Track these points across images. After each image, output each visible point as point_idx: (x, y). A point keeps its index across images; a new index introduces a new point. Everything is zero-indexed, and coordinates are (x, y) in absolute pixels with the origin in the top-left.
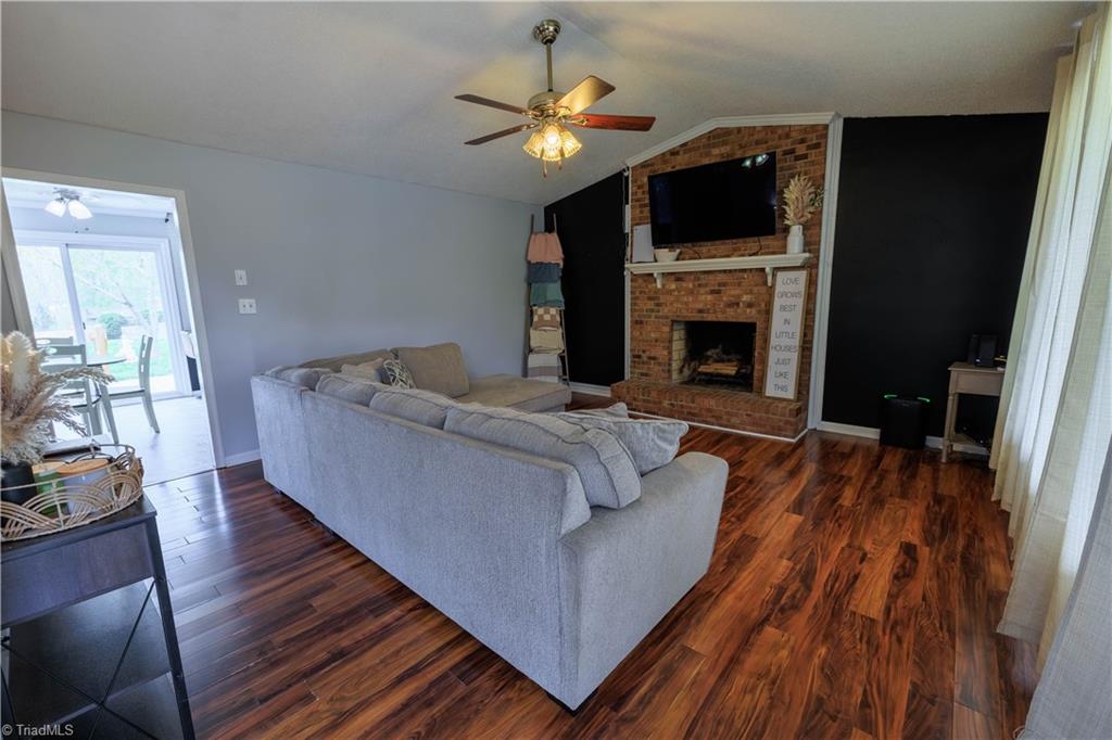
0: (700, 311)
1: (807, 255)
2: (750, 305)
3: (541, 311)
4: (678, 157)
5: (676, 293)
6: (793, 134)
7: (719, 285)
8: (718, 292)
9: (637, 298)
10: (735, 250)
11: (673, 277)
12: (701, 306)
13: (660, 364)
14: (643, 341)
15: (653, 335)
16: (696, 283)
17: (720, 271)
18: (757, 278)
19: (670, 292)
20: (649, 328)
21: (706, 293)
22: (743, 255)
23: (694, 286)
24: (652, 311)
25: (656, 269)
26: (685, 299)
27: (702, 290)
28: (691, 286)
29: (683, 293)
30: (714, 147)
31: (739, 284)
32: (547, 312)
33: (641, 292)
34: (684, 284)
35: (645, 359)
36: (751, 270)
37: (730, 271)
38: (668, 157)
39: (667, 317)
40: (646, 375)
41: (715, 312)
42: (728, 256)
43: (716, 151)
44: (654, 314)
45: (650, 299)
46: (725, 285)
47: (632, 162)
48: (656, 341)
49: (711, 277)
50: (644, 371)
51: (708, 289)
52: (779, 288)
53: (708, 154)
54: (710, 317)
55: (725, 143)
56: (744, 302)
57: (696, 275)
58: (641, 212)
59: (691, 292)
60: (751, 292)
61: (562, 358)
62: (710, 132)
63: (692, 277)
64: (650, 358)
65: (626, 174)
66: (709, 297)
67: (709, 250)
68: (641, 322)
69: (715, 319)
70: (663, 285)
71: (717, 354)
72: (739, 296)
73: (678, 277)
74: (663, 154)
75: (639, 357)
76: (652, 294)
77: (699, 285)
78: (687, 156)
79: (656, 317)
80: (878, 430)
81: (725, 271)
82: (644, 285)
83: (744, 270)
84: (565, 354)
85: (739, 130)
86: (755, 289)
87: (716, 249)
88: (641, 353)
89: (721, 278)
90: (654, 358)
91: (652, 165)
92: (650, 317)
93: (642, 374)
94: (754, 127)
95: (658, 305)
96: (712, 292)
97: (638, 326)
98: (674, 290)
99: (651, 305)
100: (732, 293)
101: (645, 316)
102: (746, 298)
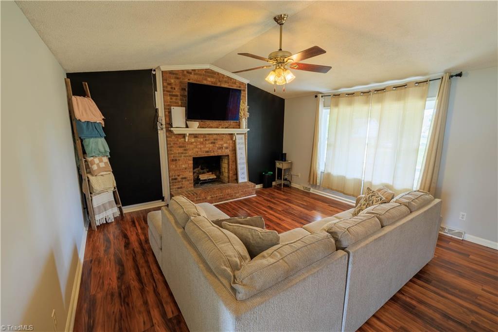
0: (207, 152)
1: (249, 130)
2: (227, 148)
3: (96, 160)
4: (191, 75)
5: (195, 144)
6: (237, 83)
7: (214, 140)
8: (214, 143)
9: (171, 147)
10: (220, 125)
11: (193, 136)
12: (207, 149)
13: (188, 180)
14: (178, 170)
15: (183, 166)
16: (205, 139)
17: (215, 134)
18: (228, 137)
19: (192, 143)
20: (181, 163)
21: (209, 144)
22: (223, 128)
23: (203, 140)
24: (182, 153)
25: (187, 131)
26: (200, 147)
27: (207, 142)
28: (202, 140)
29: (198, 144)
30: (208, 77)
31: (222, 139)
32: (101, 161)
33: (174, 144)
34: (199, 140)
35: (180, 180)
36: (226, 134)
37: (219, 134)
38: (185, 73)
39: (190, 156)
40: (181, 188)
41: (214, 152)
42: (217, 128)
43: (209, 79)
44: (183, 155)
45: (180, 147)
46: (217, 140)
47: (164, 68)
48: (186, 169)
49: (211, 136)
50: (179, 186)
51: (210, 142)
52: (237, 141)
53: (206, 80)
54: (212, 154)
55: (212, 77)
56: (225, 147)
57: (204, 135)
58: (171, 99)
59: (202, 143)
60: (227, 143)
61: (114, 193)
62: (206, 69)
63: (202, 136)
64: (182, 178)
65: (154, 73)
66: (211, 145)
67: (209, 124)
68: (176, 160)
69: (214, 155)
70: (188, 140)
71: (198, 171)
72: (222, 145)
73: (196, 136)
74: (183, 71)
75: (176, 179)
76: (181, 145)
77: (206, 140)
78: (196, 76)
79: (184, 156)
80: (262, 185)
81: (216, 134)
82: (176, 140)
83: (224, 134)
84: (116, 189)
85: (218, 73)
86: (228, 142)
87: (212, 124)
88: (177, 177)
89: (215, 137)
90: (185, 178)
91: (176, 74)
92: (181, 157)
93: (178, 188)
94: (224, 75)
95: (185, 150)
96: (212, 143)
97: (174, 162)
98: (194, 142)
99: (181, 150)
100: (220, 143)
101: (178, 157)
102: (225, 145)
